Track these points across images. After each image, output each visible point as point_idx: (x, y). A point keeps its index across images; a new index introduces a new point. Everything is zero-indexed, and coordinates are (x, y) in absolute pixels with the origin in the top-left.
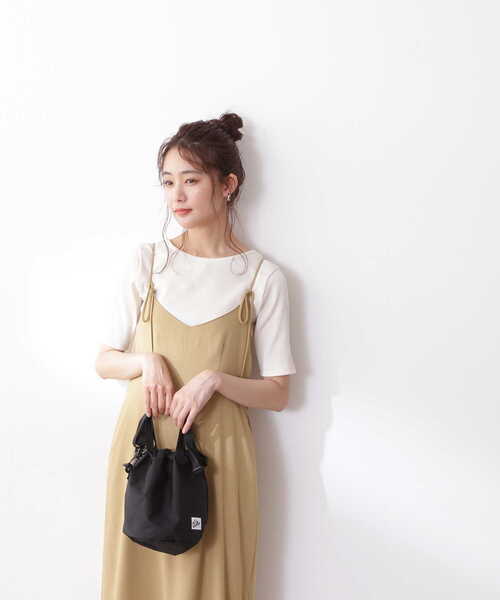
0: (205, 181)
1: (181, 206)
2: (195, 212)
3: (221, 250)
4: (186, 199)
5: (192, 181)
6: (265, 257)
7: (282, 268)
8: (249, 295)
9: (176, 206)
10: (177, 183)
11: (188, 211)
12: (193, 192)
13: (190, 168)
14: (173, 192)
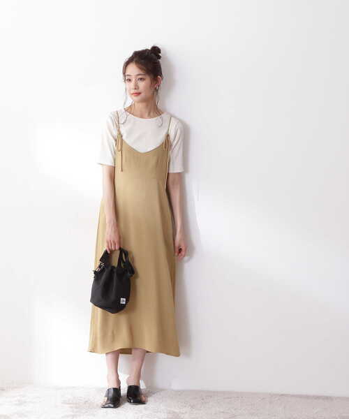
0: (148, 80)
1: (136, 91)
2: (143, 95)
3: (152, 114)
4: (138, 88)
5: (141, 79)
6: (171, 116)
7: (181, 121)
8: (168, 136)
9: (133, 91)
10: (133, 80)
11: (139, 94)
12: (142, 85)
13: (141, 73)
14: (132, 85)
